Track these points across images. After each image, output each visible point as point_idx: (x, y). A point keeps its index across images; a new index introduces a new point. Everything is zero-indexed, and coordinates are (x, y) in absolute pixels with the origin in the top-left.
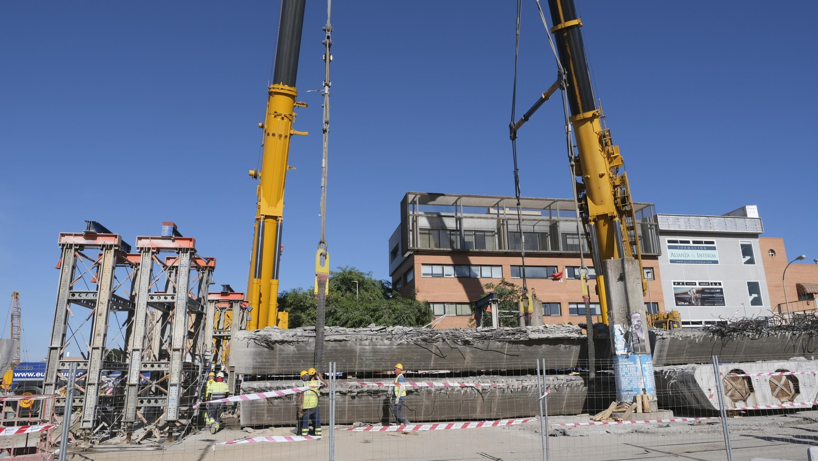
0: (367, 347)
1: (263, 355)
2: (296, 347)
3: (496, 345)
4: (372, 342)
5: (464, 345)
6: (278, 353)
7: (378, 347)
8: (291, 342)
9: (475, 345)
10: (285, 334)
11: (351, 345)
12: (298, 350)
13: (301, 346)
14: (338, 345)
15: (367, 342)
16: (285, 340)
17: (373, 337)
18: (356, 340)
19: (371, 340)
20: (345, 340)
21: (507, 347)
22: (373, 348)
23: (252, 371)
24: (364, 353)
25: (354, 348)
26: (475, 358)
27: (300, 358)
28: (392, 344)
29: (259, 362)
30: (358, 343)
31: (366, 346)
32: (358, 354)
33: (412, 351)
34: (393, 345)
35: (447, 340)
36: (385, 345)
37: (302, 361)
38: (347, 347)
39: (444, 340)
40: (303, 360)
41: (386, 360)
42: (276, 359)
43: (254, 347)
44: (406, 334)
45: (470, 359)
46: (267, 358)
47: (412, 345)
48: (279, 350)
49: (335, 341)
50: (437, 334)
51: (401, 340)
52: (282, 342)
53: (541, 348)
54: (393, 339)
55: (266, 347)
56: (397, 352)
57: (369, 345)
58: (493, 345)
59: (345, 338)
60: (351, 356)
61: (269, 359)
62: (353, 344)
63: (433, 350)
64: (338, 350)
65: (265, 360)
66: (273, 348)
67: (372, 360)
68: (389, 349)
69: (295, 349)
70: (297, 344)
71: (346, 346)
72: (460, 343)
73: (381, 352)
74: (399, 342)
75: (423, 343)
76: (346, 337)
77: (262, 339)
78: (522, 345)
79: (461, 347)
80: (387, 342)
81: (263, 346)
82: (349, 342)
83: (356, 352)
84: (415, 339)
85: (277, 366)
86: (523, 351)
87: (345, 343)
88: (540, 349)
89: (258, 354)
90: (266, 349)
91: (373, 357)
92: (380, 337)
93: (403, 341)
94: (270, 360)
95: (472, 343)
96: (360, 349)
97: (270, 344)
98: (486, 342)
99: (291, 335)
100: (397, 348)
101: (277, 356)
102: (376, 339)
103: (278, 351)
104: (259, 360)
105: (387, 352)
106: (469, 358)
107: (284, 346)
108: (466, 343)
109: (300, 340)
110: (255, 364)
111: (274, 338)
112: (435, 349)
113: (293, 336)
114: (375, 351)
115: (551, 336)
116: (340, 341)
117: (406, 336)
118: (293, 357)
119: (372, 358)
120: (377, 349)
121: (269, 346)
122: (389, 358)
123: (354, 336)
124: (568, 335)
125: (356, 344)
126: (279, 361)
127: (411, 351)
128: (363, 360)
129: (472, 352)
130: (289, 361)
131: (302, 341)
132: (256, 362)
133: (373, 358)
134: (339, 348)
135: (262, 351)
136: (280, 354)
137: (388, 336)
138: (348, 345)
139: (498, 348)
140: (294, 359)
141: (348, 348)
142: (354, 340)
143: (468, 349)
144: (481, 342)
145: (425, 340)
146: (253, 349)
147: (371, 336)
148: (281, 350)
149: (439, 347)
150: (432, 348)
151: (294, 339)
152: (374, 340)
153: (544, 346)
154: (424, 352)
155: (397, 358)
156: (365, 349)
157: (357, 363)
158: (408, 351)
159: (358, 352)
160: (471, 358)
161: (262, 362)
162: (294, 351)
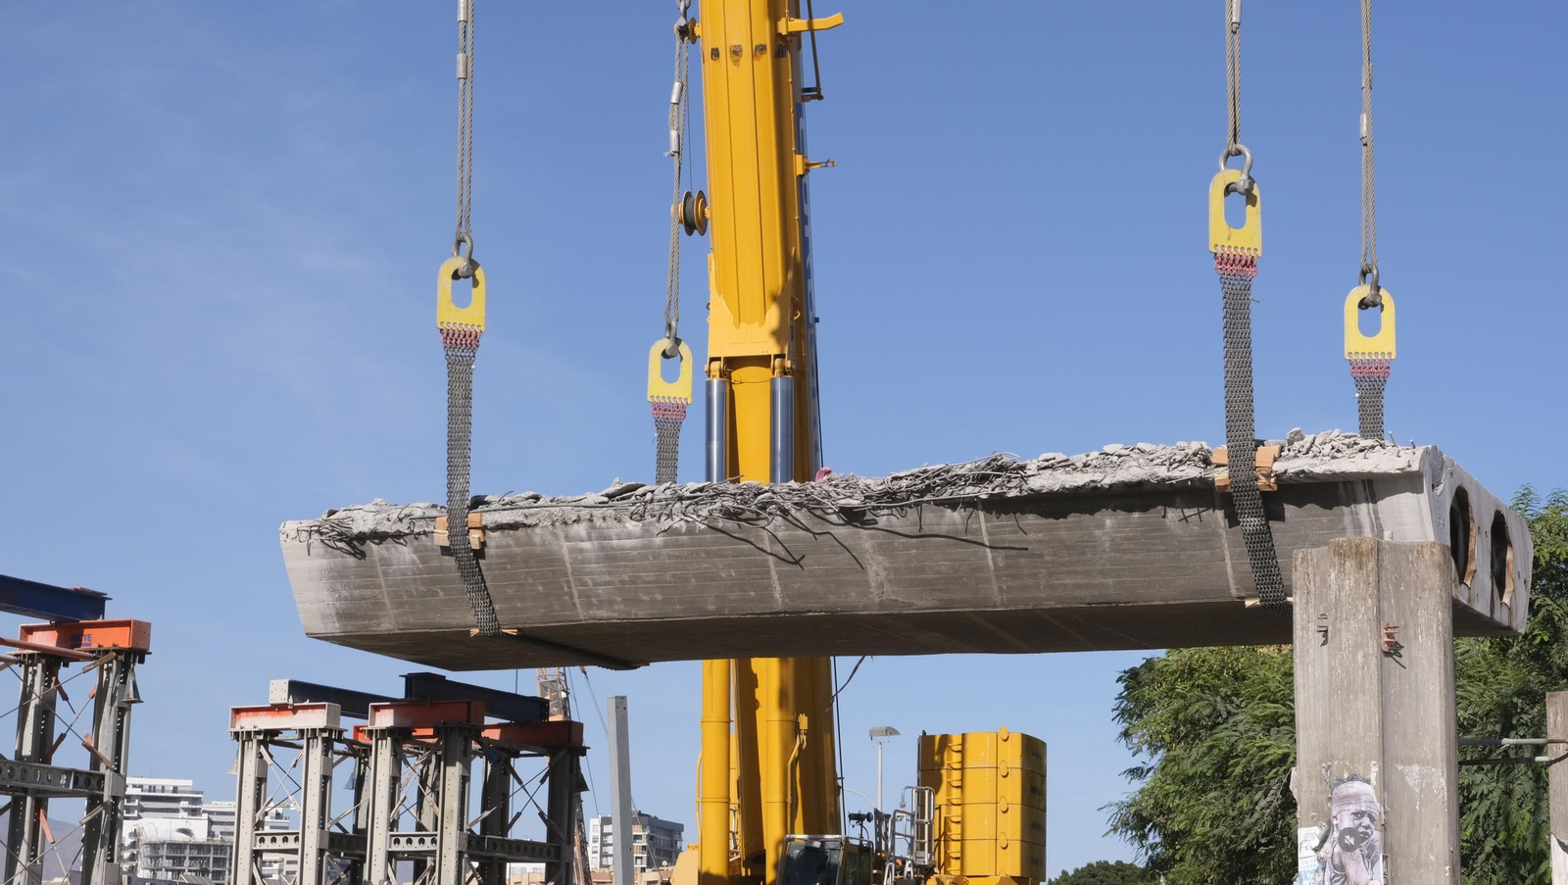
0: (587, 545)
1: (348, 577)
2: (416, 551)
3: (946, 520)
4: (594, 528)
5: (848, 523)
6: (380, 570)
7: (615, 542)
8: (398, 536)
9: (882, 521)
10: (384, 515)
11: (543, 541)
12: (423, 560)
13: (426, 548)
14: (511, 542)
15: (581, 529)
16: (384, 528)
17: (597, 513)
18: (553, 524)
19: (591, 520)
20: (525, 525)
21: (983, 526)
22: (603, 548)
23: (337, 625)
24: (583, 562)
25: (555, 548)
26: (896, 570)
27: (433, 582)
28: (646, 533)
29: (346, 599)
30: (561, 535)
31: (582, 540)
32: (570, 571)
33: (708, 553)
34: (652, 536)
35: (793, 512)
36: (630, 536)
37: (441, 594)
38: (534, 545)
39: (785, 512)
40: (442, 589)
41: (646, 582)
42: (380, 587)
43: (323, 557)
44: (681, 499)
45: (883, 574)
46: (358, 587)
47: (702, 532)
48: (380, 560)
49: (500, 527)
50: (760, 494)
51: (670, 516)
52: (379, 537)
53: (1102, 526)
54: (648, 518)
55: (349, 553)
56: (670, 557)
57: (590, 539)
58: (939, 524)
59: (521, 519)
60: (554, 573)
61: (365, 587)
62: (549, 538)
63: (767, 547)
64: (515, 555)
65: (356, 593)
66: (363, 555)
67: (610, 583)
68: (644, 547)
69: (416, 558)
70: (416, 543)
71: (530, 543)
72: (834, 518)
73: (626, 558)
74: (665, 524)
75: (731, 525)
76: (526, 517)
77: (333, 531)
78: (1031, 519)
79: (842, 532)
80: (632, 526)
81: (340, 549)
82: (537, 530)
83: (561, 560)
84: (704, 513)
85: (391, 611)
86: (1040, 541)
87: (528, 534)
88: (1098, 533)
89: (337, 575)
90: (351, 560)
91: (610, 573)
92: (610, 512)
93: (677, 523)
94: (367, 592)
95: (869, 516)
96: (572, 551)
97: (356, 543)
98: (912, 514)
99: (394, 517)
100: (666, 545)
101: (382, 580)
102: (604, 519)
103: (378, 564)
104: (345, 593)
105: (644, 557)
106: (876, 568)
107: (387, 549)
108: (852, 516)
109: (416, 530)
110: (338, 604)
111: (358, 527)
112: (771, 543)
113: (401, 520)
114: (610, 557)
115: (1108, 479)
116: (514, 526)
117: (678, 505)
118: (415, 579)
119: (607, 578)
120: (613, 549)
121: (354, 547)
122: (649, 576)
123: (544, 512)
124: (1163, 472)
125: (555, 535)
126: (388, 594)
127: (705, 552)
128: (585, 584)
129: (882, 549)
130: (409, 594)
131: (425, 533)
132: (339, 599)
133: (613, 578)
134: (515, 549)
135: (345, 567)
136: (385, 573)
137: (633, 508)
138: (537, 539)
139: (957, 532)
140: (422, 588)
141: (538, 549)
142: (548, 523)
143: (864, 538)
144: (894, 511)
145: (728, 514)
146: (324, 562)
147: (588, 510)
148: (385, 562)
149: (780, 535)
150: (762, 540)
151: (403, 528)
152: (598, 522)
153: (1109, 522)
154: (740, 554)
155: (674, 576)
156: (581, 551)
157: (576, 594)
158: (697, 553)
159: (567, 559)
160: (885, 569)
161: (352, 599)
162: (414, 563)
